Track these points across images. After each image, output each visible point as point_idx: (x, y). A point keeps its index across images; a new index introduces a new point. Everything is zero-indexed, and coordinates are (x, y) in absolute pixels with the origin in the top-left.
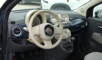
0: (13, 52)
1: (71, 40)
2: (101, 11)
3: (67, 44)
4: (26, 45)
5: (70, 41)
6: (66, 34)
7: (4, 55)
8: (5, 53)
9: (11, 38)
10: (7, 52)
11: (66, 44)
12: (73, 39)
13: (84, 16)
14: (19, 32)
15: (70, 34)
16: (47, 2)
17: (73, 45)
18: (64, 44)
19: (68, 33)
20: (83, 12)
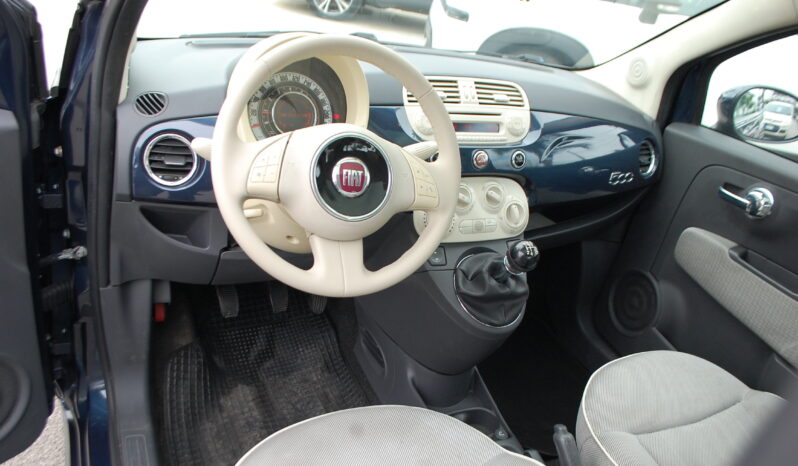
0: (155, 283)
1: (512, 254)
2: (769, 94)
3: (486, 276)
4: (225, 249)
5: (505, 260)
6: (495, 212)
7: (99, 292)
8: (108, 282)
9: (132, 197)
10: (115, 279)
11: (477, 278)
12: (524, 249)
13: (639, 115)
14: (180, 163)
15: (522, 219)
16: (464, 17)
17: (522, 289)
18: (465, 275)
19: (509, 209)
20: (640, 87)
